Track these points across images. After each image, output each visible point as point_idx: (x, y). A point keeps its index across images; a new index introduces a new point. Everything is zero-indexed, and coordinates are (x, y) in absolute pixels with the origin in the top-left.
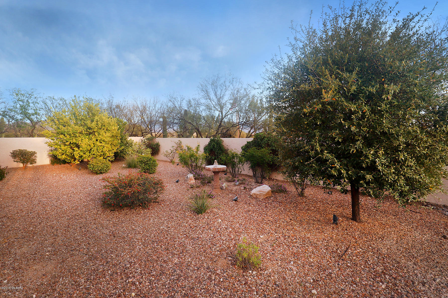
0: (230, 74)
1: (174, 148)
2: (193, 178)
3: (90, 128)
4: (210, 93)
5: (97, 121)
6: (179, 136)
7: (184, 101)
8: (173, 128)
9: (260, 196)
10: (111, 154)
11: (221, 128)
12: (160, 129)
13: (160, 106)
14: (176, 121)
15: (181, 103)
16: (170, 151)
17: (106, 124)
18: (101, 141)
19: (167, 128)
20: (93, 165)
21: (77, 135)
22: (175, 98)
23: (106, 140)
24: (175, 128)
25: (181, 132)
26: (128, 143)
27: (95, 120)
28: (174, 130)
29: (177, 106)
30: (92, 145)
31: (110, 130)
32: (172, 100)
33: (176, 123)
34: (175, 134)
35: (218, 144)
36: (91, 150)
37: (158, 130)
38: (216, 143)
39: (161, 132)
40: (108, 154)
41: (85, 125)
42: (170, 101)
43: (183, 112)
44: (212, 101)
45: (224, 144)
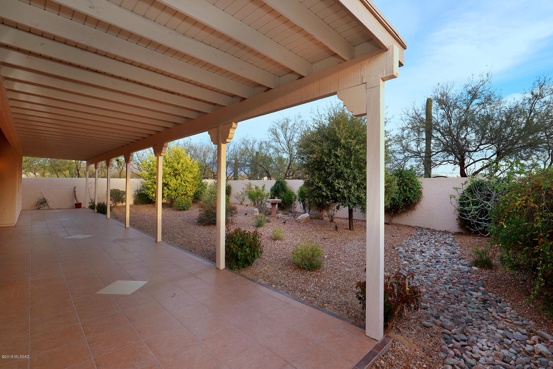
0: (299, 117)
1: (244, 190)
2: (258, 211)
3: (176, 170)
4: (280, 136)
5: (182, 164)
6: (250, 179)
7: (256, 143)
8: (244, 171)
9: (302, 220)
10: (191, 194)
11: (289, 170)
12: (232, 171)
13: (233, 148)
14: (247, 163)
15: (253, 145)
16: (240, 193)
17: (189, 166)
18: (185, 182)
19: (238, 170)
20: (178, 202)
21: (167, 176)
22: (247, 141)
23: (189, 180)
24: (246, 171)
25: (251, 175)
26: (203, 185)
27: (181, 162)
28: (245, 173)
29: (249, 148)
30: (178, 185)
31: (192, 172)
32: (245, 143)
33: (248, 166)
34: (246, 176)
35: (282, 185)
36: (177, 189)
37: (230, 173)
38: (280, 184)
39: (232, 175)
40: (189, 193)
41: (172, 167)
42: (243, 143)
43: (255, 154)
44: (282, 144)
45: (287, 185)
